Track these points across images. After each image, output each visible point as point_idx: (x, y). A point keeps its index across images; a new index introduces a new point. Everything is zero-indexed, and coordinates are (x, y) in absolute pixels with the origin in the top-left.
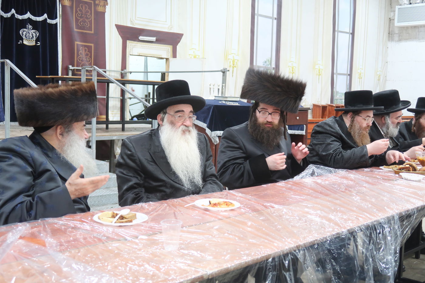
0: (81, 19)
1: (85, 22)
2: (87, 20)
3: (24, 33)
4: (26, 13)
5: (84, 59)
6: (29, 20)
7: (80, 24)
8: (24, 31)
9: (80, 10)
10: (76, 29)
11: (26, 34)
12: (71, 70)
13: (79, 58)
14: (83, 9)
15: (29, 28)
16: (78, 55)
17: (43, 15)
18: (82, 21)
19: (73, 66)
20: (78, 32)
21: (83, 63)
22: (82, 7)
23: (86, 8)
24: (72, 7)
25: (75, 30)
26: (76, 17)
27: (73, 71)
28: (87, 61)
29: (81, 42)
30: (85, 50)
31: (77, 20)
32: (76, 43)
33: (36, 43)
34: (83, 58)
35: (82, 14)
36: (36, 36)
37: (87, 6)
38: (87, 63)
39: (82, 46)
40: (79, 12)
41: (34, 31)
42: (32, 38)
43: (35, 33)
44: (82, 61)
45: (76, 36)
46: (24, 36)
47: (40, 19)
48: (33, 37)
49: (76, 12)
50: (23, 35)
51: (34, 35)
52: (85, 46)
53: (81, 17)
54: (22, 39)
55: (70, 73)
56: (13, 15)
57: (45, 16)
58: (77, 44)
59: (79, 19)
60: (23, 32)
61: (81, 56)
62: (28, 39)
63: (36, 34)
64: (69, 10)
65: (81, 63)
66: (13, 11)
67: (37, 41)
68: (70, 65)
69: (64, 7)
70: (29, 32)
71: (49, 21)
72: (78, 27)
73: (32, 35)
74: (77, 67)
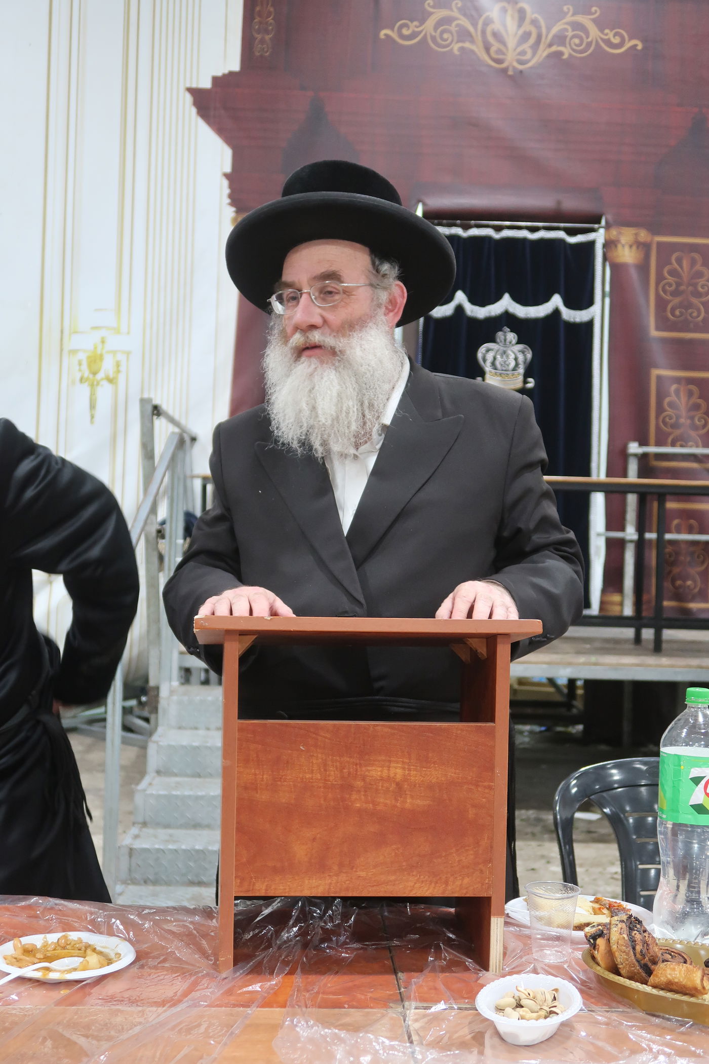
0: (677, 300)
1: (690, 306)
2: (695, 301)
3: (490, 357)
4: (497, 298)
5: (682, 420)
6: (508, 320)
7: (673, 314)
8: (488, 350)
9: (673, 273)
10: (658, 328)
11: (495, 358)
12: (635, 455)
13: (664, 418)
14: (681, 267)
15: (505, 340)
16: (660, 409)
17: (547, 299)
18: (681, 305)
19: (643, 442)
20: (664, 341)
21: (677, 432)
22: (679, 261)
23: (693, 262)
24: (643, 268)
25: (654, 333)
26: (658, 296)
27: (643, 459)
28: (695, 428)
29: (673, 368)
30: (690, 394)
31: (661, 304)
32: (655, 372)
33: (525, 382)
34: (678, 417)
35: (678, 284)
36: (525, 362)
37: (696, 256)
38: (693, 434)
39: (678, 380)
40: (670, 279)
41: (521, 347)
42: (514, 369)
43: (523, 352)
44: (675, 426)
45: (658, 353)
46: (488, 363)
47: (539, 311)
48: (517, 365)
49: (660, 278)
50: (485, 360)
51: (521, 358)
52: (690, 381)
53: (675, 293)
54: (482, 374)
55: (633, 467)
56: (459, 309)
57: (557, 301)
58: (659, 378)
59: (669, 297)
60: (486, 353)
61: (670, 412)
62: (502, 372)
63: (525, 355)
64: (634, 275)
65: (670, 434)
66: (460, 297)
67: (527, 375)
68: (635, 440)
69: (618, 270)
70: (505, 352)
71: (568, 315)
72: (663, 323)
73: (516, 359)
74: (659, 444)
